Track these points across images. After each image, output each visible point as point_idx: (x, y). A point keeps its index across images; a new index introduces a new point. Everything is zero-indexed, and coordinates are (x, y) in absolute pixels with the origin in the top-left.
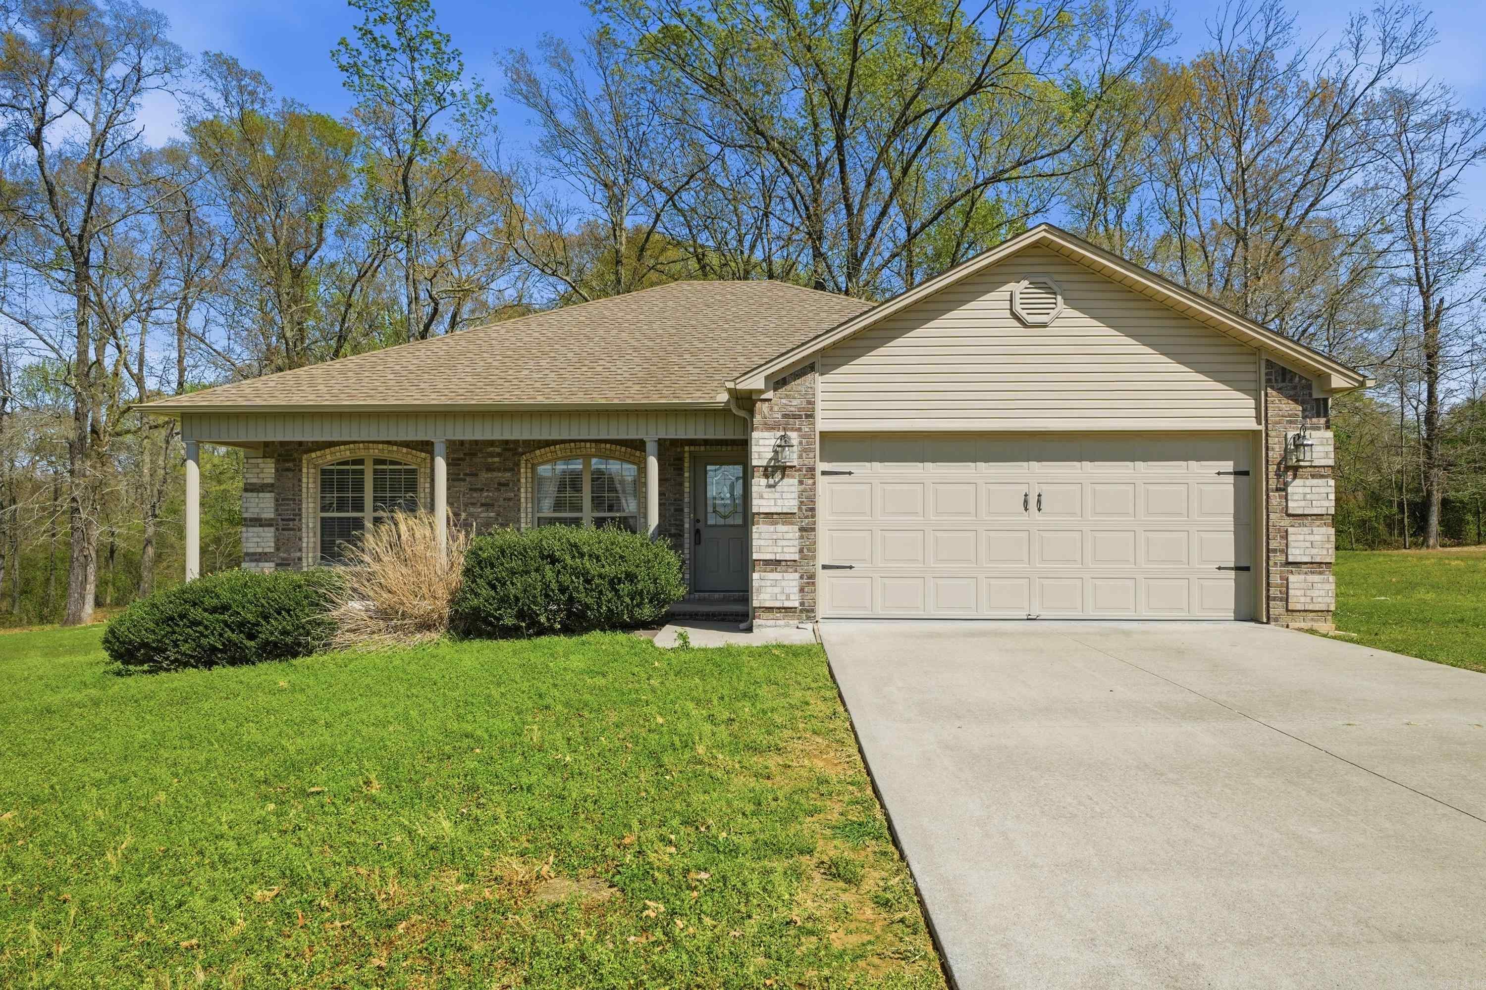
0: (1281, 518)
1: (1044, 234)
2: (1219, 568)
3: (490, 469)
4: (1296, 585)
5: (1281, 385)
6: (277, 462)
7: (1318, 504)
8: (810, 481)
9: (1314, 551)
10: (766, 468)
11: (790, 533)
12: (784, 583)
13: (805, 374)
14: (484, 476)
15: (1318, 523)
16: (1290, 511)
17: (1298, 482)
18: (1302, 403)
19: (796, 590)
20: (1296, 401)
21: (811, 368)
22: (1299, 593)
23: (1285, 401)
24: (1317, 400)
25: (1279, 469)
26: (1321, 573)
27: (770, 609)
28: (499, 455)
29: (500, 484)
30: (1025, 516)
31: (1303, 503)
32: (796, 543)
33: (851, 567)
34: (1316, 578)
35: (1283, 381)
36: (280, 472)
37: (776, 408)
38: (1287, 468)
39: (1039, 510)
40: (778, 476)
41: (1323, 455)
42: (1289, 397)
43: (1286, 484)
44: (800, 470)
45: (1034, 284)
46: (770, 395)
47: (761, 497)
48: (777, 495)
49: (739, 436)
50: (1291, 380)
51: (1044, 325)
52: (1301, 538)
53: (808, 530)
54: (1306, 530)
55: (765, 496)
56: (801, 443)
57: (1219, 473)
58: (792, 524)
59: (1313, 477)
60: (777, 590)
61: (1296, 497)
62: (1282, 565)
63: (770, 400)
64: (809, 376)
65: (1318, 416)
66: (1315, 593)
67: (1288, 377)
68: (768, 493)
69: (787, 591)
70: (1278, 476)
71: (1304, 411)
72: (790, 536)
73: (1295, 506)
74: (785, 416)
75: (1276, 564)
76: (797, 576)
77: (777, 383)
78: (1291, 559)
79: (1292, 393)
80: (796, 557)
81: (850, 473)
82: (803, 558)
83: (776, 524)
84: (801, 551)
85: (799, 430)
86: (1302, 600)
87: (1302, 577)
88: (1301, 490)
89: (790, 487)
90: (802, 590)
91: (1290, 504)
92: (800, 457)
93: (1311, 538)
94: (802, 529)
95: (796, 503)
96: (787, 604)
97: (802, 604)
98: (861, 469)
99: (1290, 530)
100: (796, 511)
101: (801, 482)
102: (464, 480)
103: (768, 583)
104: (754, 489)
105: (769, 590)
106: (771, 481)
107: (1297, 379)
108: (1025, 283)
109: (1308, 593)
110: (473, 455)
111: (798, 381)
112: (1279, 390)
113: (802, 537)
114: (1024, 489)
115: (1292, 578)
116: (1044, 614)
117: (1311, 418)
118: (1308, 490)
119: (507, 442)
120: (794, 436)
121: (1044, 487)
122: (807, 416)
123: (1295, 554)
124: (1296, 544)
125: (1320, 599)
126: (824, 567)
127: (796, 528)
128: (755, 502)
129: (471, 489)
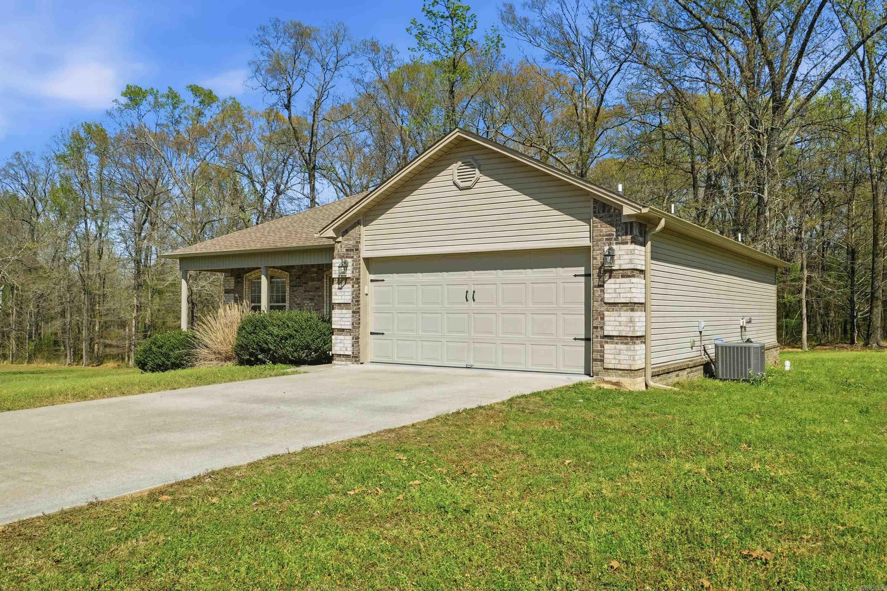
0: (601, 306)
1: (458, 134)
2: (575, 339)
3: (312, 281)
4: (609, 352)
5: (602, 215)
6: (235, 279)
7: (625, 295)
8: (357, 286)
9: (622, 328)
10: (339, 278)
11: (347, 314)
12: (345, 341)
13: (355, 226)
14: (310, 283)
15: (625, 308)
16: (606, 301)
17: (612, 280)
18: (616, 226)
19: (350, 345)
20: (612, 225)
21: (358, 223)
22: (611, 357)
23: (604, 225)
24: (625, 223)
25: (600, 272)
26: (626, 344)
27: (340, 355)
28: (316, 272)
29: (317, 288)
30: (466, 306)
31: (614, 295)
32: (350, 320)
33: (383, 334)
34: (623, 347)
35: (604, 212)
36: (237, 283)
37: (343, 246)
38: (605, 271)
39: (474, 300)
40: (343, 283)
41: (627, 261)
42: (607, 223)
43: (604, 282)
44: (353, 280)
45: (465, 163)
46: (340, 239)
47: (336, 295)
48: (343, 294)
49: (328, 262)
50: (609, 211)
51: (469, 188)
52: (613, 319)
53: (356, 312)
54: (616, 313)
55: (338, 294)
56: (353, 265)
57: (575, 276)
58: (349, 309)
59: (623, 276)
60: (342, 345)
61: (609, 291)
62: (601, 337)
63: (340, 242)
64: (357, 228)
65: (626, 234)
66: (622, 357)
67: (607, 209)
68: (339, 292)
69: (346, 346)
70: (599, 276)
71: (617, 231)
72: (347, 316)
73: (609, 297)
74: (347, 250)
75: (597, 337)
76: (351, 337)
77: (344, 232)
78: (606, 333)
79: (609, 219)
80: (350, 327)
81: (383, 280)
82: (354, 327)
83: (343, 309)
84: (353, 324)
85: (352, 257)
86: (613, 361)
87: (613, 346)
88: (613, 286)
89: (348, 288)
90: (353, 346)
91: (606, 296)
92: (353, 272)
93: (619, 319)
94: (353, 312)
95: (350, 297)
96: (347, 353)
97: (353, 353)
98: (389, 278)
99: (606, 313)
100: (350, 302)
101: (353, 286)
102: (302, 286)
103: (339, 341)
104: (333, 290)
105: (339, 345)
106: (340, 286)
107: (612, 210)
108: (460, 163)
109: (617, 357)
110: (305, 272)
111: (353, 231)
112: (601, 218)
113: (353, 316)
114: (466, 288)
115: (606, 346)
116: (476, 365)
117: (621, 236)
118: (617, 286)
119: (319, 265)
120: (349, 260)
121: (476, 287)
122: (357, 250)
123: (609, 330)
124: (610, 323)
125: (625, 362)
126: (372, 333)
127: (351, 311)
128: (333, 297)
129: (305, 291)
